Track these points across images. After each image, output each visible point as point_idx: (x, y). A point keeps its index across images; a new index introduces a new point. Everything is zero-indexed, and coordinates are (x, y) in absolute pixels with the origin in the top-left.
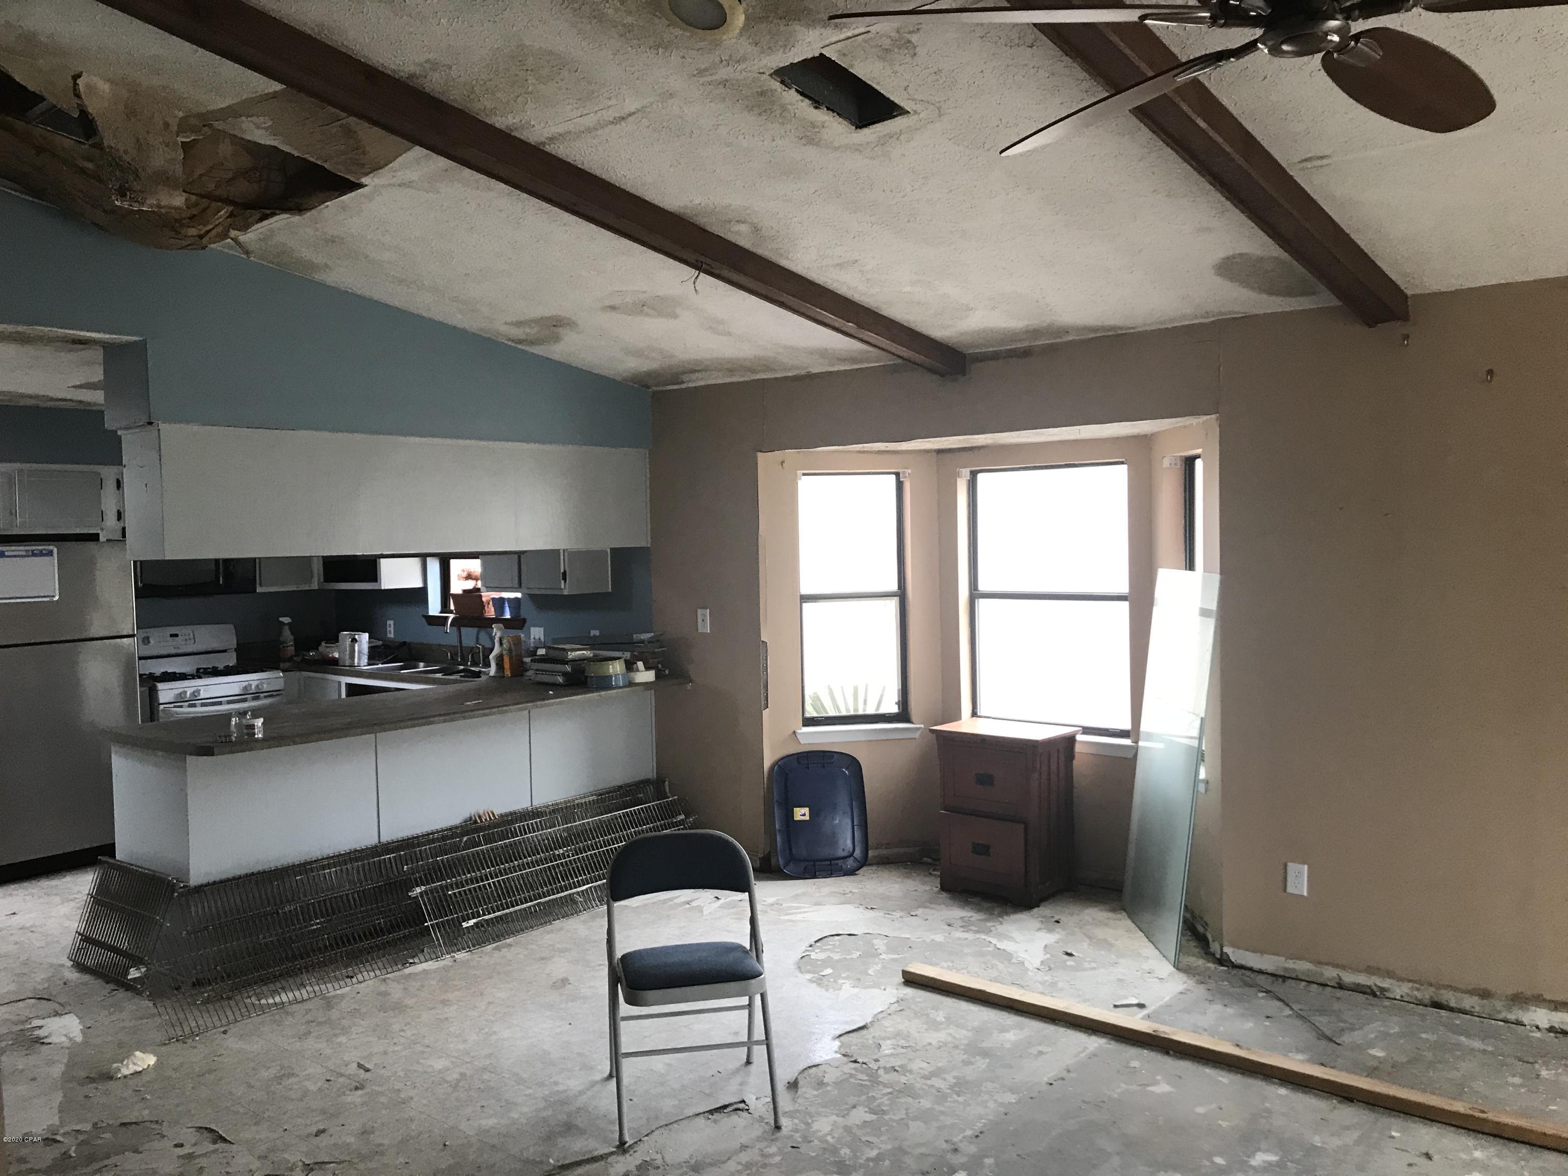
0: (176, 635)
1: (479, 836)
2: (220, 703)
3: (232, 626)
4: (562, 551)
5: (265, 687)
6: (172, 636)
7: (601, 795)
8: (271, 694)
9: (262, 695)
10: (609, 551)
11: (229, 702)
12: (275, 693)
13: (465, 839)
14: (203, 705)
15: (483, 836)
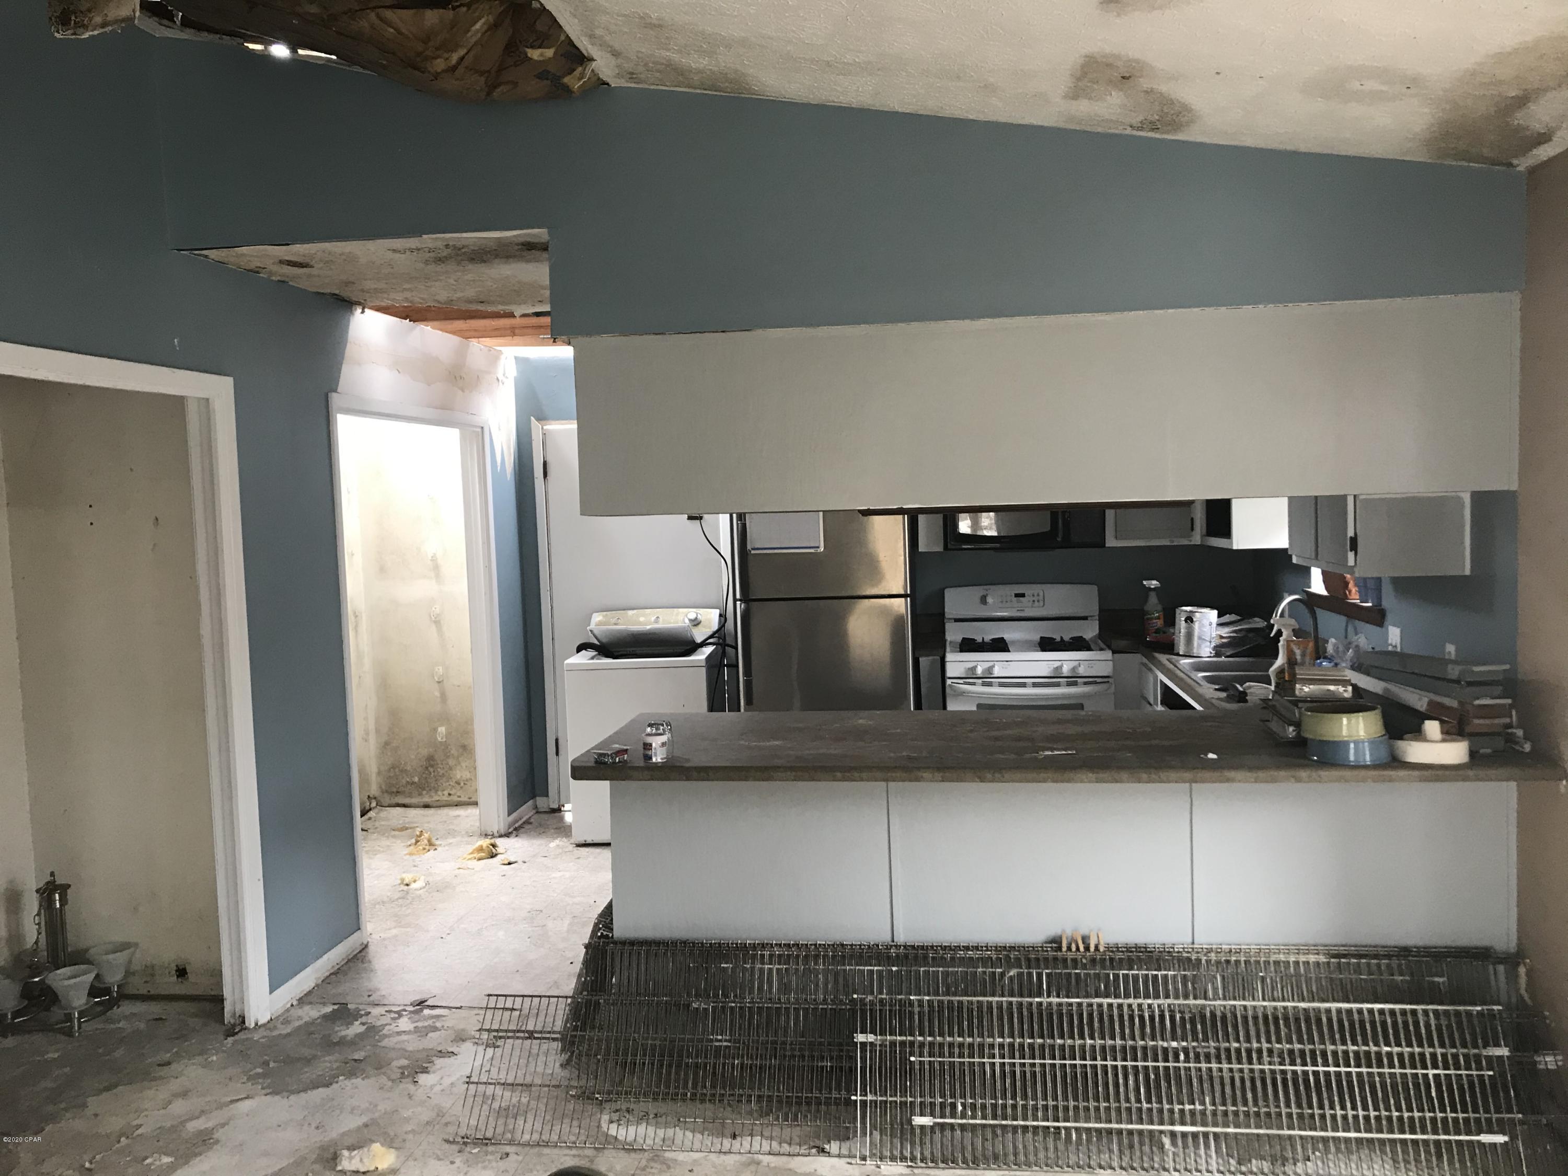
0: (1023, 595)
1: (1040, 976)
2: (1023, 685)
3: (1095, 588)
4: (1350, 500)
5: (1082, 671)
6: (1017, 595)
7: (1338, 956)
8: (1091, 680)
9: (1079, 680)
10: (1467, 498)
11: (1035, 685)
12: (1098, 680)
13: (1012, 973)
14: (1002, 685)
15: (1048, 975)
